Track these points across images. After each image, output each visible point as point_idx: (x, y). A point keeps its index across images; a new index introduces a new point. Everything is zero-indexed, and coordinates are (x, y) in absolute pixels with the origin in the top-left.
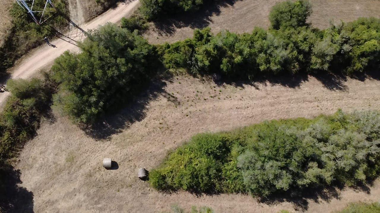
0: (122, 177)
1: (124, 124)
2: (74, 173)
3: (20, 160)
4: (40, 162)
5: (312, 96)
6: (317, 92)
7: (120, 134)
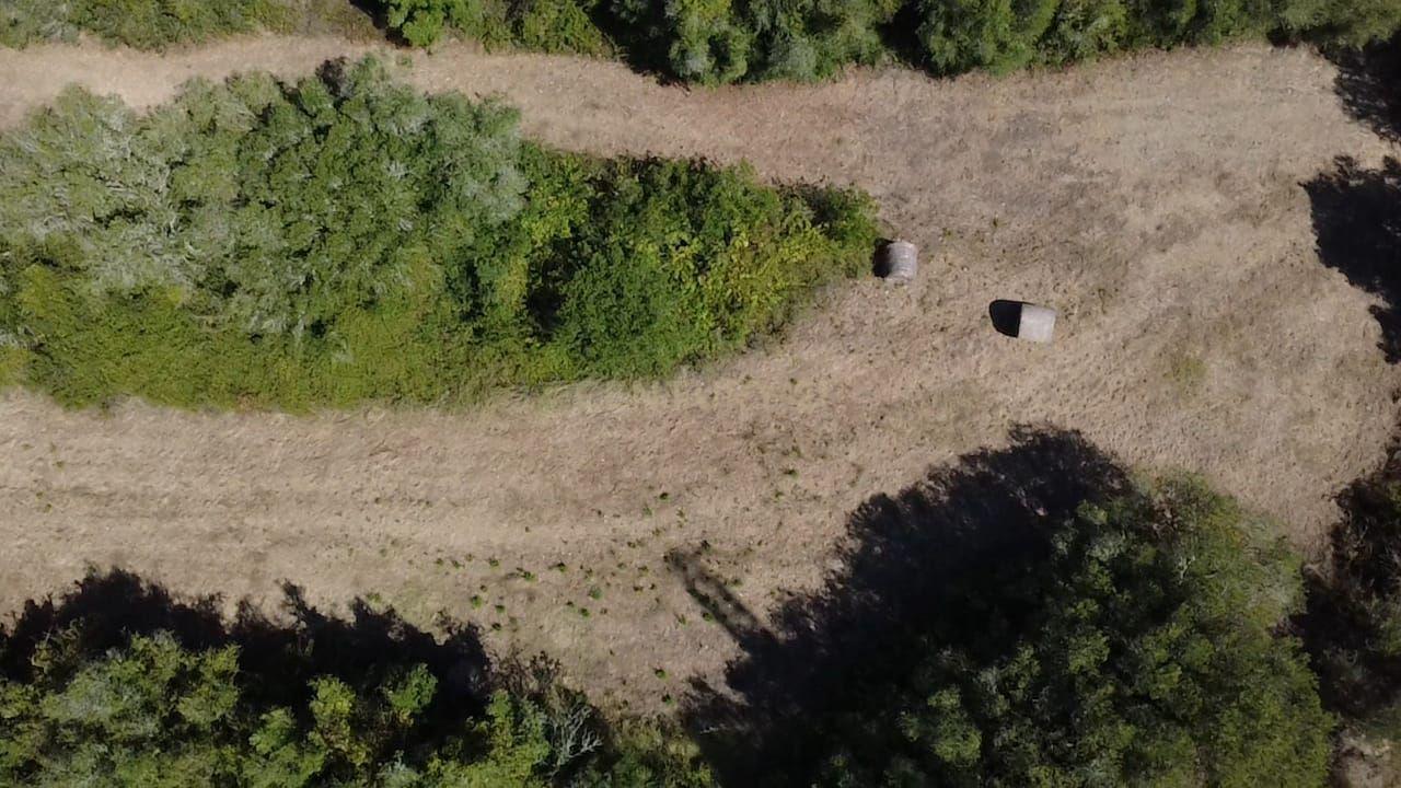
0: (975, 267)
1: (952, 492)
2: (1169, 311)
3: (1395, 398)
4: (1312, 379)
5: (55, 522)
6: (23, 536)
7: (971, 448)
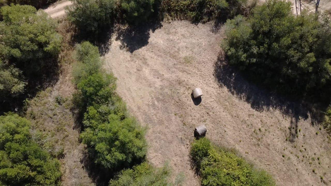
0: (190, 113)
2: (176, 69)
3: (170, 23)
4: (175, 37)
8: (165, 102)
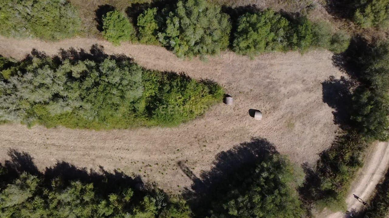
0: (246, 101)
1: (238, 151)
2: (288, 112)
3: (335, 133)
4: (318, 128)
5: (49, 151)
6: (43, 154)
7: (243, 142)
8: (265, 88)
